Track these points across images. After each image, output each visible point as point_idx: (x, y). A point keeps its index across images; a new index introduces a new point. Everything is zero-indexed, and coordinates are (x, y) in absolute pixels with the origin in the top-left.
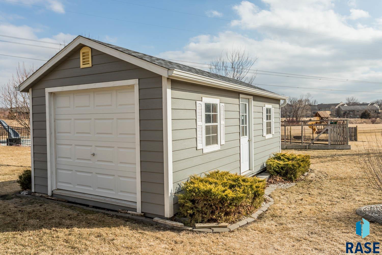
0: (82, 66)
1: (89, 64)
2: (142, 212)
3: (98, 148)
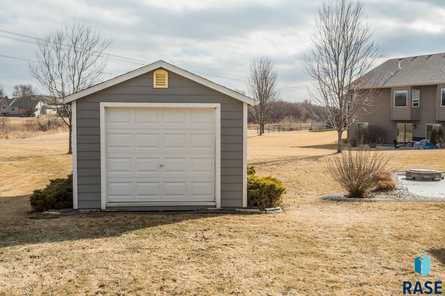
0: (155, 86)
1: (165, 85)
2: (221, 207)
3: (167, 160)
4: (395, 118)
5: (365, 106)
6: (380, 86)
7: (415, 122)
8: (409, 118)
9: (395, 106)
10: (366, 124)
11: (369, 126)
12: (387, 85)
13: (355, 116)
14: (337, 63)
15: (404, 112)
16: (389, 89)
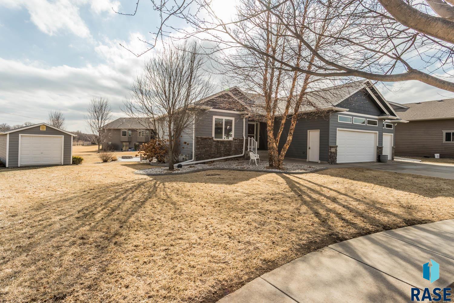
0: (41, 130)
1: (44, 130)
2: (63, 164)
3: (44, 151)
4: (122, 140)
5: (109, 136)
6: (116, 128)
7: (130, 142)
8: (127, 140)
9: (123, 135)
10: (110, 143)
11: (111, 143)
12: (119, 128)
13: (105, 140)
14: (98, 120)
15: (125, 138)
16: (120, 130)
